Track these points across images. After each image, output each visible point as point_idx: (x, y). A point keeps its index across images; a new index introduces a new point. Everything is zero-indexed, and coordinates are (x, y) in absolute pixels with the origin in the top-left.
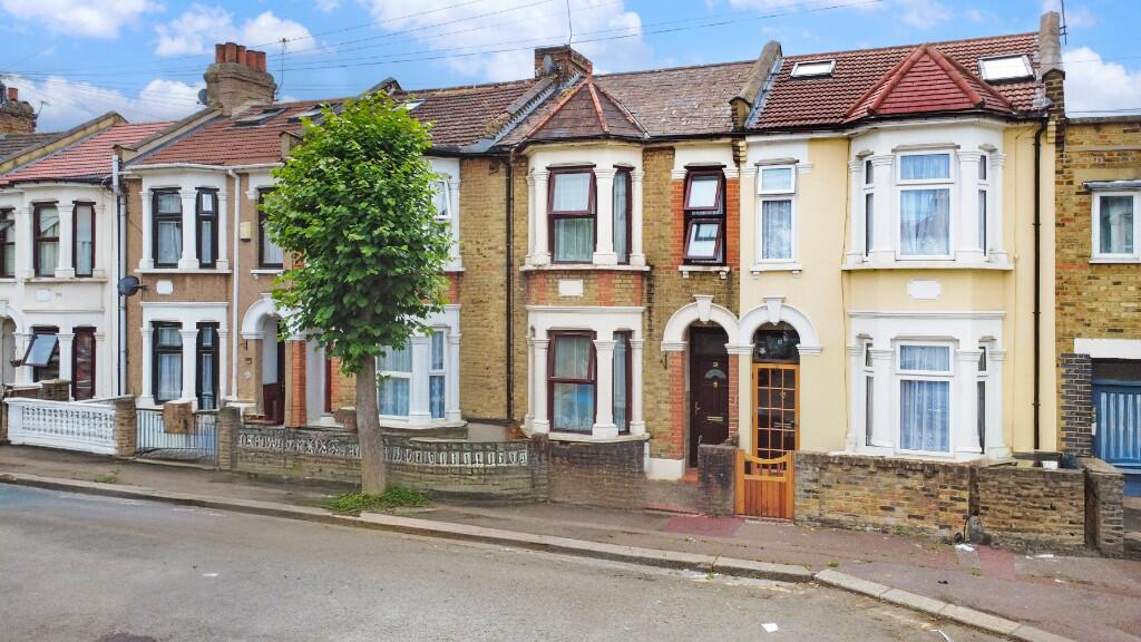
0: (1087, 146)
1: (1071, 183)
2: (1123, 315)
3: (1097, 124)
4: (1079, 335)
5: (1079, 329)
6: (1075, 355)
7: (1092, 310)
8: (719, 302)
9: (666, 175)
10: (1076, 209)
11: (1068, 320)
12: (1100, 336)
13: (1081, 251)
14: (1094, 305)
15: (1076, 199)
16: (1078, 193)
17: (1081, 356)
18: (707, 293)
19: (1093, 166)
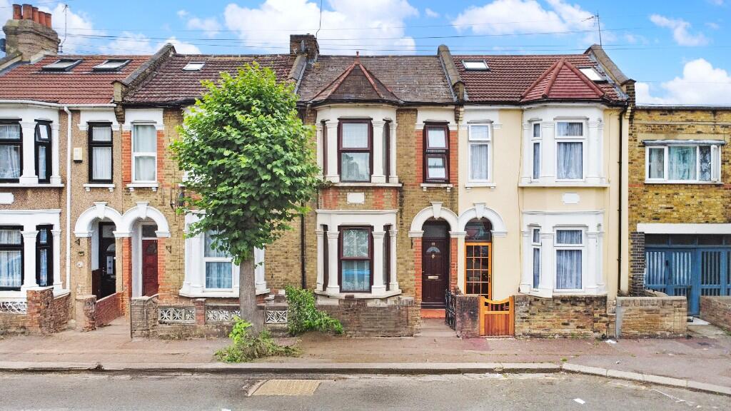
0: (644, 122)
1: (636, 140)
2: (659, 211)
3: (649, 110)
4: (639, 222)
5: (640, 219)
6: (637, 233)
7: (645, 208)
8: (446, 206)
9: (411, 126)
10: (638, 155)
11: (634, 213)
12: (649, 222)
13: (640, 177)
14: (647, 205)
15: (638, 149)
16: (639, 146)
17: (640, 233)
18: (438, 200)
19: (647, 132)
